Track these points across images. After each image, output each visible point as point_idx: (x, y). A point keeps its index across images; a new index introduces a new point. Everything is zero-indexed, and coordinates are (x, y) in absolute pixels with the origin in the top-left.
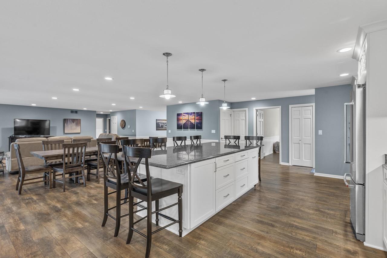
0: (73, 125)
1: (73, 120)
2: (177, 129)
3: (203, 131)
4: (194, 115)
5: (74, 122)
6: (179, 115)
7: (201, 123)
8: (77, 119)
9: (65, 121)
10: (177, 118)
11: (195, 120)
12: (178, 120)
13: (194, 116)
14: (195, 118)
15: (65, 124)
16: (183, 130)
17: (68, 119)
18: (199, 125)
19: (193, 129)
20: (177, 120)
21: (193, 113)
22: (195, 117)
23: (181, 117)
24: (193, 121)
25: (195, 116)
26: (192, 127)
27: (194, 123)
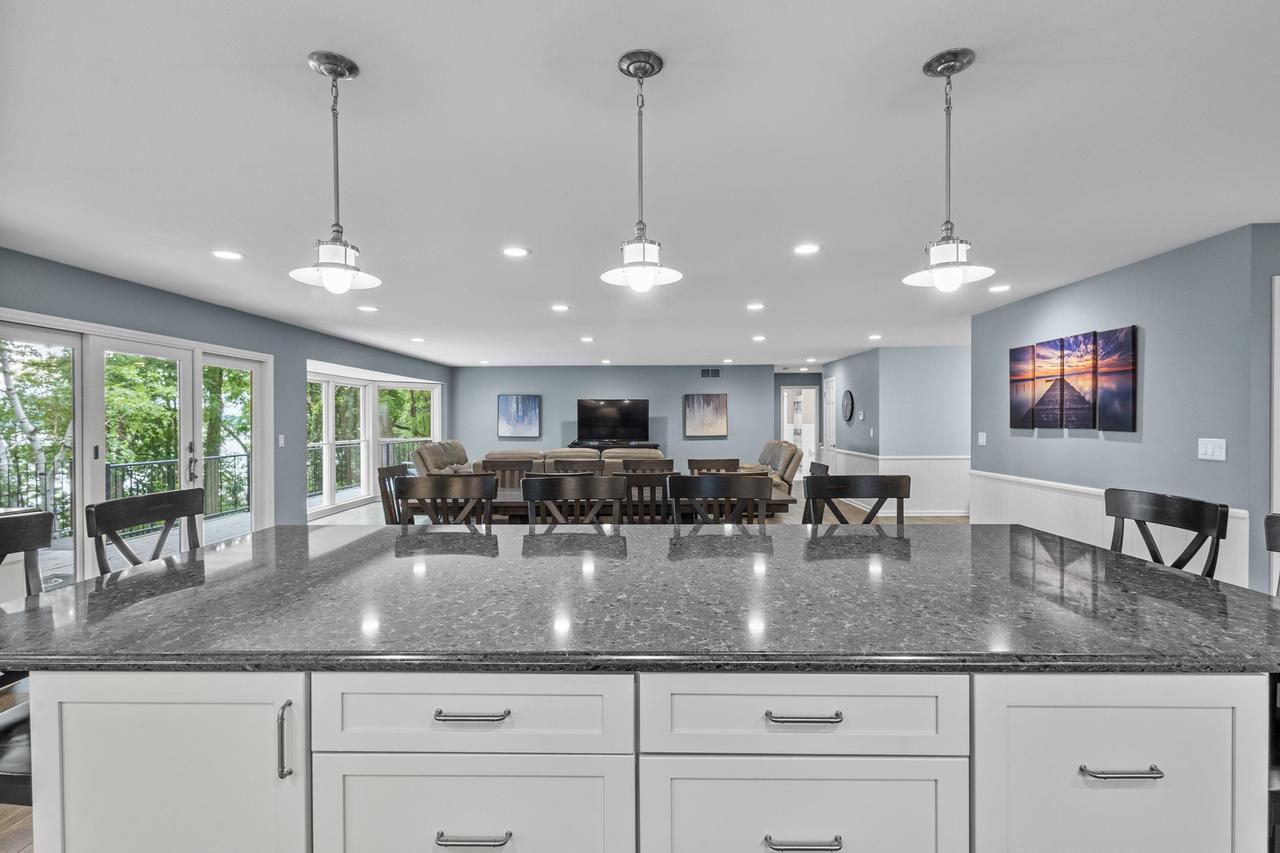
0: (708, 411)
1: (708, 399)
2: (1011, 427)
3: (1140, 440)
4: (1090, 347)
5: (708, 404)
6: (1016, 355)
7: (1131, 395)
8: (718, 396)
9: (688, 399)
10: (1012, 373)
11: (1095, 380)
12: (1016, 381)
13: (1089, 357)
14: (1095, 366)
15: (687, 411)
16: (1039, 436)
17: (693, 395)
18: (1117, 406)
19: (1087, 427)
20: (1012, 382)
21: (1085, 336)
22: (1095, 359)
23: (1027, 367)
24: (1083, 385)
25: (1095, 352)
26: (1077, 416)
27: (1088, 397)
